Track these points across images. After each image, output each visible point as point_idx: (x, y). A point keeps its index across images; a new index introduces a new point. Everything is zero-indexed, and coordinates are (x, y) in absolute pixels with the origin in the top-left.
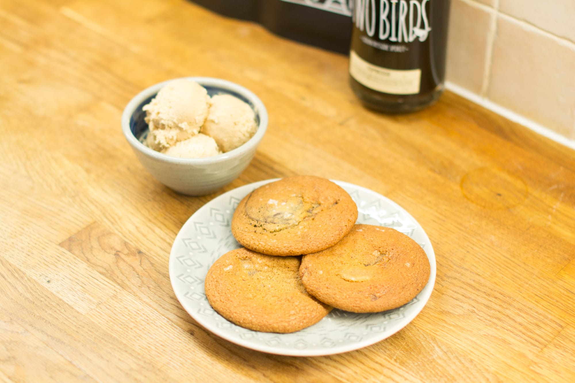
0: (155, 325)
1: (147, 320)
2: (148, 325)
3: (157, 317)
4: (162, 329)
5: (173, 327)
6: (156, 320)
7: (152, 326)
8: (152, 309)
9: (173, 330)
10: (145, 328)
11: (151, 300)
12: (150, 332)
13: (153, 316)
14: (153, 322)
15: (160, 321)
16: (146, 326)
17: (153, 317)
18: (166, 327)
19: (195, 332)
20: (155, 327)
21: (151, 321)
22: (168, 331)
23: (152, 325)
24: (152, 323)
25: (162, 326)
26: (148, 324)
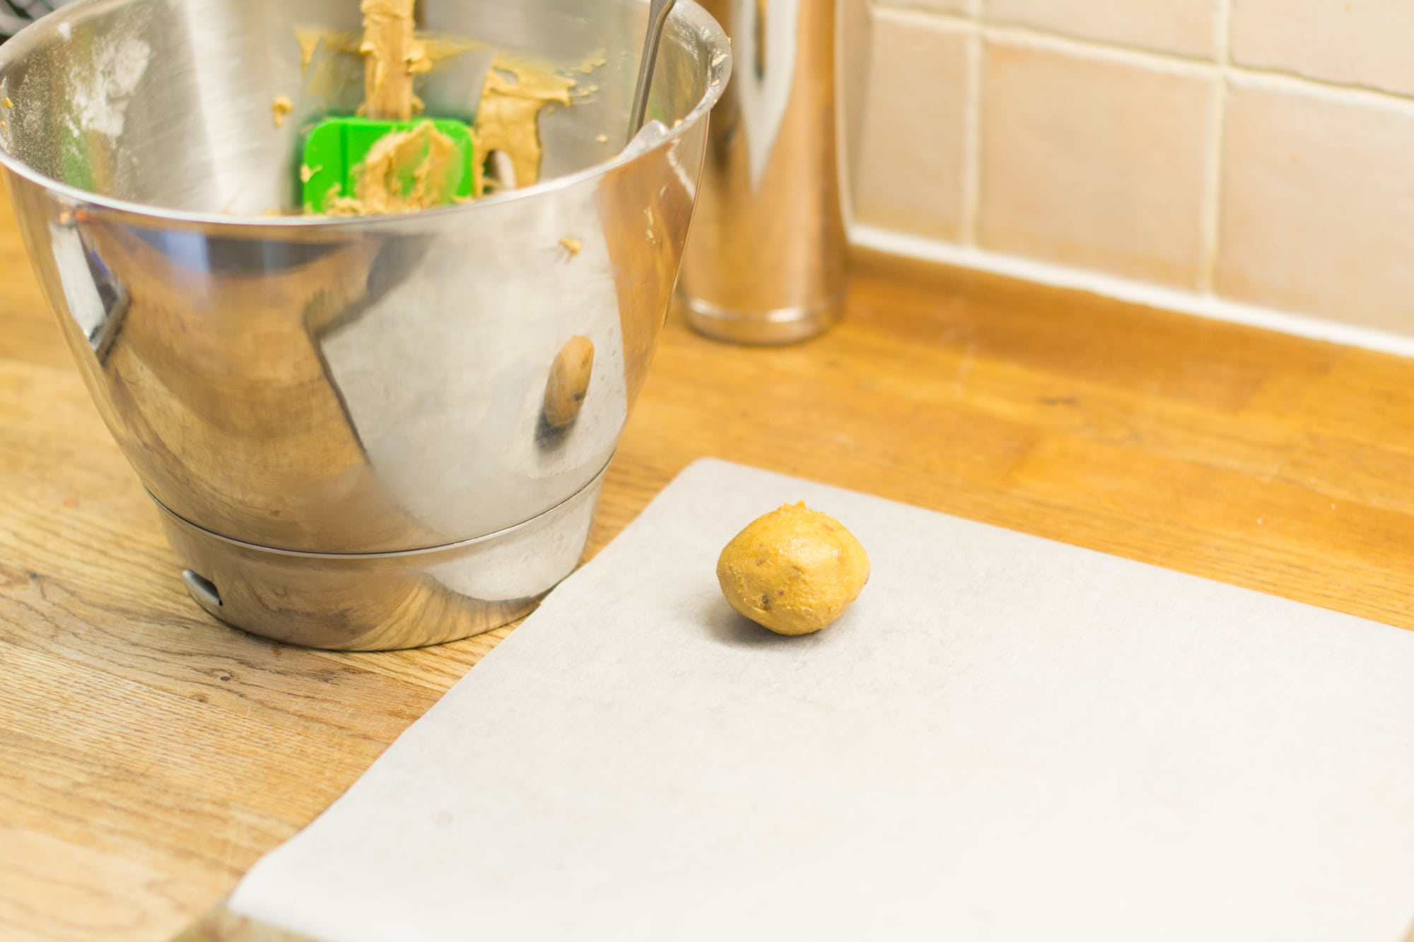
0: (109, 697)
1: (88, 691)
2: (92, 700)
3: (110, 683)
4: (128, 701)
5: (153, 695)
6: (110, 689)
7: (102, 701)
8: (93, 670)
9: (155, 701)
10: (87, 705)
11: (87, 656)
12: (100, 712)
13: (100, 682)
14: (105, 694)
15: (118, 689)
16: (89, 703)
17: (101, 684)
18: (137, 697)
19: (208, 697)
20: (111, 701)
21: (98, 692)
22: (144, 704)
23: (102, 698)
24: (102, 695)
25: (126, 696)
26: (92, 698)
